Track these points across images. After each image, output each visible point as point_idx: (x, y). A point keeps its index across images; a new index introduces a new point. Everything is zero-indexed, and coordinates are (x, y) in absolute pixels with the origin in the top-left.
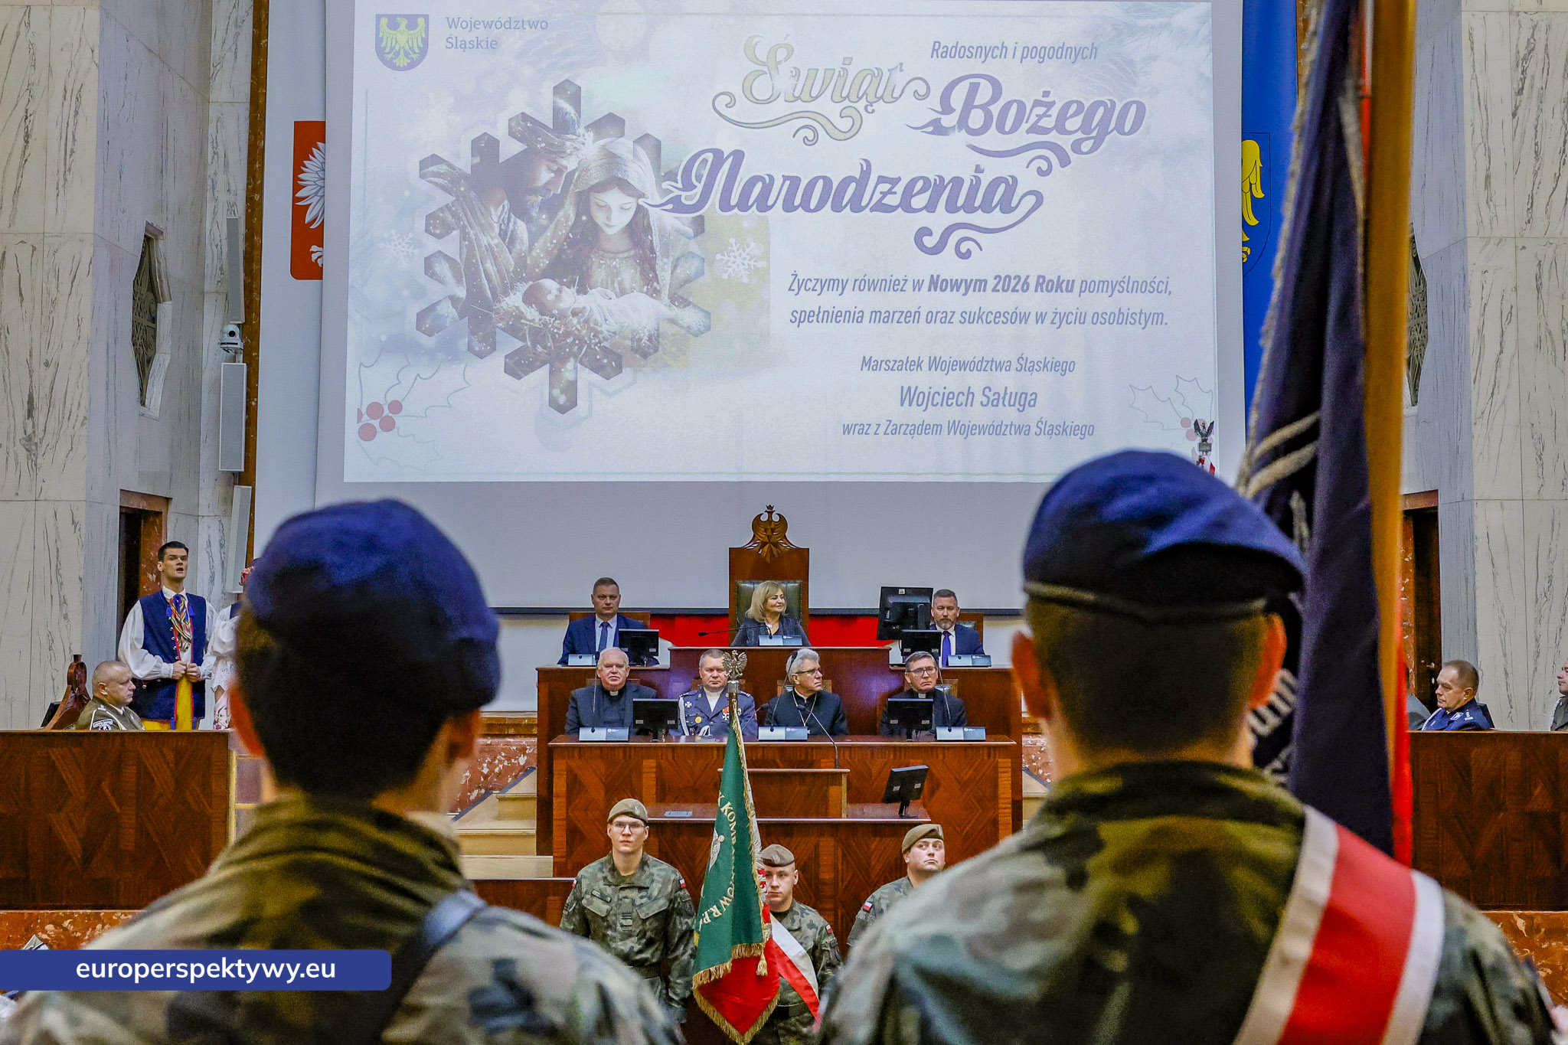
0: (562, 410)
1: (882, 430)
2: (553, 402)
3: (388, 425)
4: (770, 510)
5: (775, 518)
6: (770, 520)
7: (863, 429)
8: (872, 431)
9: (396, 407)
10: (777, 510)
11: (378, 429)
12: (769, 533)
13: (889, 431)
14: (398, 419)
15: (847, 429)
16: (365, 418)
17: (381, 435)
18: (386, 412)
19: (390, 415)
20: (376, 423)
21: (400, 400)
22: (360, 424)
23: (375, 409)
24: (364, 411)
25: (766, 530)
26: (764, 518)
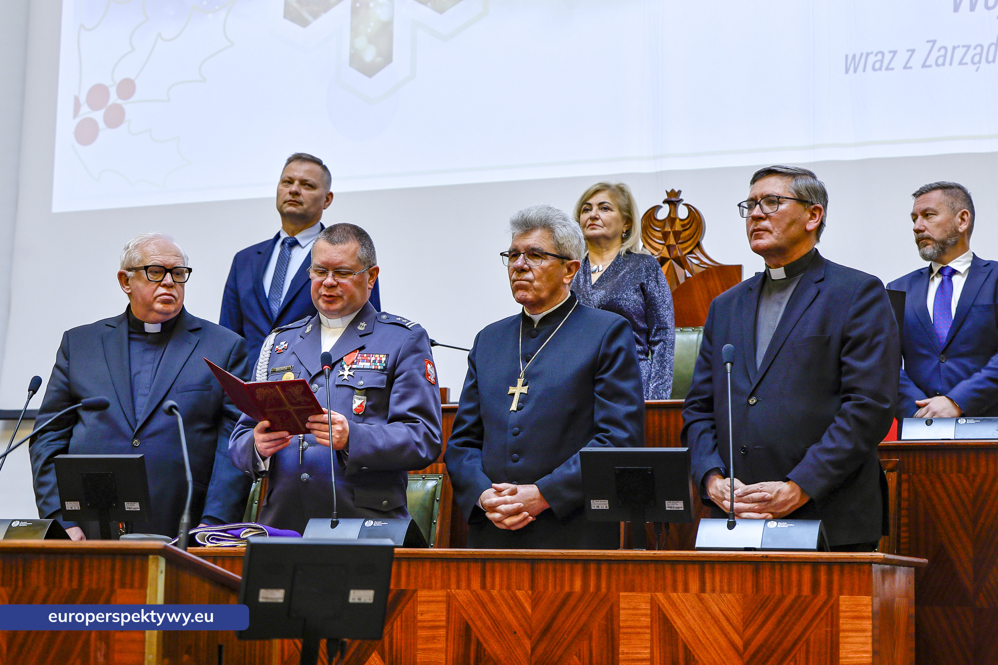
0: (370, 71)
1: (917, 61)
2: (356, 61)
3: (115, 118)
4: (673, 200)
5: (682, 213)
6: (672, 219)
7: (882, 61)
8: (899, 62)
9: (127, 88)
10: (685, 197)
11: (101, 125)
12: (672, 241)
13: (931, 61)
14: (129, 107)
15: (852, 64)
16: (85, 110)
17: (105, 134)
18: (114, 98)
19: (120, 102)
20: (98, 116)
21: (132, 77)
22: (78, 120)
23: (98, 96)
24: (83, 99)
25: (665, 236)
26: (663, 214)
